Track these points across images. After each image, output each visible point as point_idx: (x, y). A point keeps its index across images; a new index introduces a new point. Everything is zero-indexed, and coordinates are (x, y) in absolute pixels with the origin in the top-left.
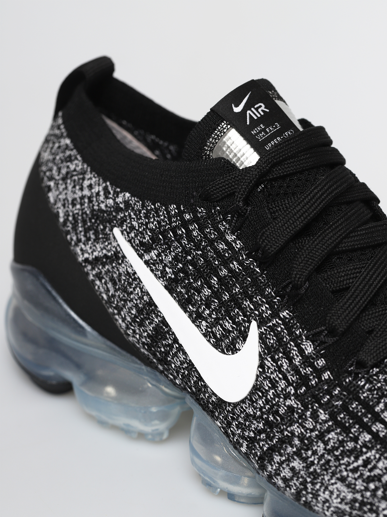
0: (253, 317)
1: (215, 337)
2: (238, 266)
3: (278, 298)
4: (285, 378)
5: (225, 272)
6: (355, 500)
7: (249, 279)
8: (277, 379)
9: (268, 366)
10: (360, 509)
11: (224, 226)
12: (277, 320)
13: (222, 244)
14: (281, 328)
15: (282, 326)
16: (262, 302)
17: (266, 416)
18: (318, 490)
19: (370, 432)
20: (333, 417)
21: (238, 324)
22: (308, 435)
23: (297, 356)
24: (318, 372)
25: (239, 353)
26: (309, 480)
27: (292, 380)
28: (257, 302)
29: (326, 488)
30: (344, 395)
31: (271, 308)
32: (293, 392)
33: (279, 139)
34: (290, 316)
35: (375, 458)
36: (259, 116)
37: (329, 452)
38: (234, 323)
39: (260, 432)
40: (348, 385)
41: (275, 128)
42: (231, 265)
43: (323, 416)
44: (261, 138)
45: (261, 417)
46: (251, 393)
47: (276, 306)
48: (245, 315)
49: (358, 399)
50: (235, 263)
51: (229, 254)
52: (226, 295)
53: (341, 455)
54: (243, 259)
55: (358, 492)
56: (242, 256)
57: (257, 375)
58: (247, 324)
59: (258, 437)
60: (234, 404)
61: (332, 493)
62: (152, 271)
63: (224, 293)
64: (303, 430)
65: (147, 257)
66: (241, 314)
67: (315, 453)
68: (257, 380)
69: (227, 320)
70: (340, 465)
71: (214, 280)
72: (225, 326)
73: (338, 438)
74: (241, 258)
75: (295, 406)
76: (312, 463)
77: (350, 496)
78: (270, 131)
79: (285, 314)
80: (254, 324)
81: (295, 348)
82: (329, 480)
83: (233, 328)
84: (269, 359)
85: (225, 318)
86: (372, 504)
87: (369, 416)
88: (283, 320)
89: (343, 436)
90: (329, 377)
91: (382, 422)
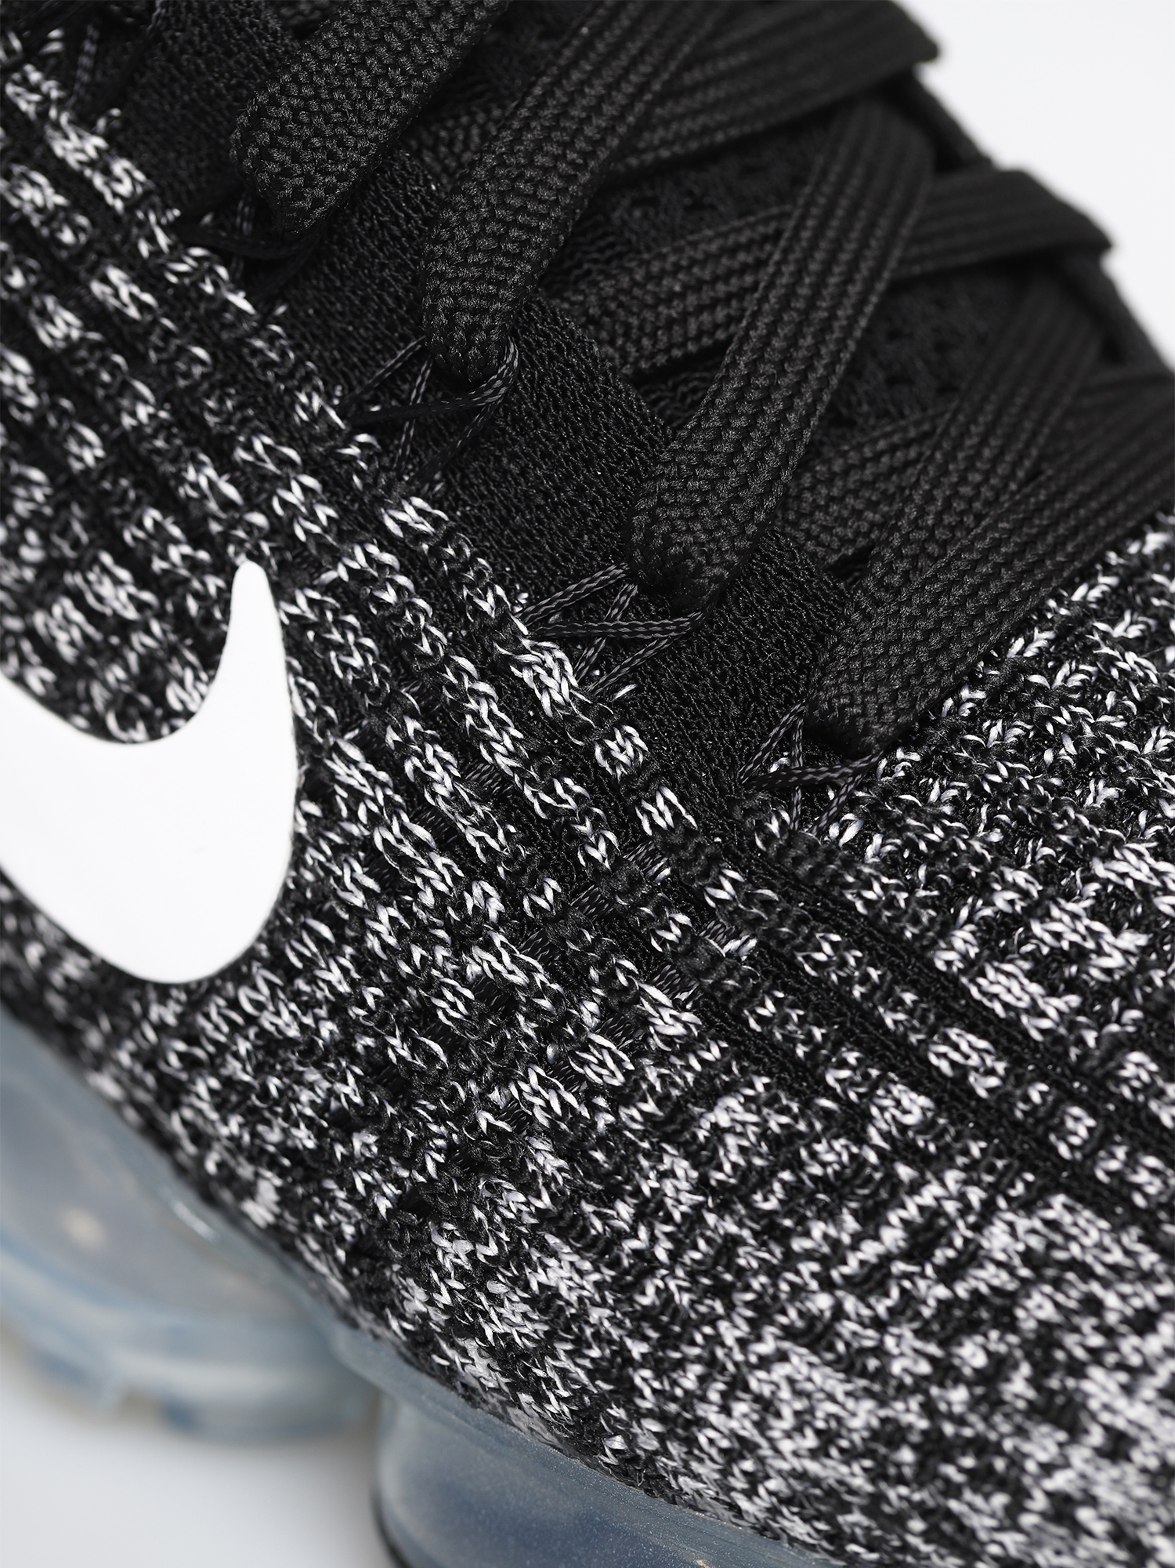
0: (240, 543)
2: (135, 290)
3: (363, 438)
4: (449, 840)
5: (68, 324)
6: (891, 1434)
7: (200, 352)
8: (408, 850)
9: (348, 788)
10: (924, 1474)
11: (34, 89)
12: (373, 549)
13: (34, 184)
14: (400, 590)
15: (402, 580)
16: (283, 462)
17: (369, 1041)
18: (690, 1399)
19: (922, 1078)
21: (168, 586)
22: (604, 1120)
23: (501, 726)
25: (186, 729)
26: (637, 1349)
27: (487, 850)
28: (255, 467)
29: (737, 1385)
30: (767, 904)
31: (335, 488)
32: (495, 907)
34: (436, 522)
35: (966, 1209)
37: (725, 1199)
38: (144, 578)
39: (345, 1123)
40: (782, 852)
42: (97, 288)
43: (669, 1023)
45: (343, 1047)
46: (277, 931)
47: (356, 480)
48: (197, 537)
49: (839, 916)
50: (115, 275)
51: (77, 229)
52: (83, 442)
53: (788, 1206)
54: (156, 252)
55: (902, 1391)
56: (152, 239)
57: (298, 838)
58: (213, 583)
59: (339, 1150)
61: (767, 1406)
63: (73, 432)
64: (570, 1099)
66: (176, 532)
67: (650, 1210)
68: (297, 862)
69: (105, 570)
70: (791, 1260)
71: (15, 371)
72: (100, 599)
73: (763, 1124)
74: (144, 248)
75: (520, 978)
76: (646, 1263)
77: (863, 1416)
79: (409, 515)
80: (251, 580)
81: (484, 687)
82: (743, 1343)
83: (141, 606)
84: (354, 753)
85: (96, 560)
86: (981, 1447)
87: (909, 997)
88: (405, 546)
89: (785, 1111)
90: (676, 816)
91: (978, 1019)
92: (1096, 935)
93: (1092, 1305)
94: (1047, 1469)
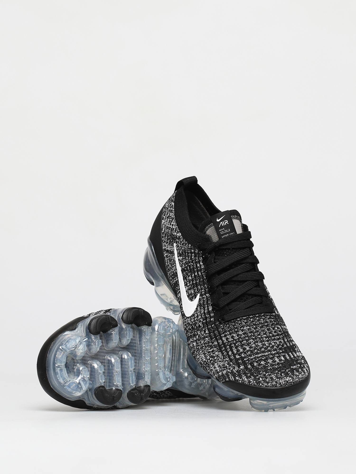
0: (199, 292)
1: (188, 294)
2: (200, 274)
3: (208, 289)
4: (201, 316)
6: (205, 361)
7: (202, 279)
8: (199, 315)
9: (198, 310)
11: (201, 259)
12: (205, 296)
14: (205, 299)
15: (206, 299)
17: (193, 325)
18: (197, 354)
19: (217, 342)
20: (210, 333)
22: (201, 336)
23: (206, 310)
24: (211, 317)
25: (193, 301)
26: (196, 350)
27: (203, 317)
28: (202, 288)
29: (199, 355)
30: (215, 327)
32: (202, 321)
33: (228, 235)
34: (209, 296)
35: (216, 351)
36: (224, 225)
37: (204, 344)
38: (194, 292)
39: (190, 329)
40: (217, 325)
41: (228, 231)
42: (199, 272)
43: (207, 332)
44: (222, 233)
45: (191, 325)
46: (191, 316)
47: (206, 291)
49: (218, 330)
51: (199, 268)
52: (195, 281)
53: (207, 346)
55: (207, 359)
56: (202, 271)
58: (197, 294)
59: (189, 331)
60: (187, 317)
61: (200, 357)
62: (179, 263)
64: (200, 334)
65: (179, 258)
66: (196, 289)
67: (200, 343)
68: (194, 313)
70: (206, 349)
72: (192, 291)
73: (208, 340)
75: (201, 325)
76: (199, 345)
77: (204, 360)
78: (226, 231)
79: (207, 295)
80: (199, 294)
81: (207, 307)
82: (201, 352)
83: (193, 293)
84: (199, 308)
85: (192, 289)
86: (209, 364)
87: (219, 337)
88: (207, 297)
89: (209, 340)
90: (213, 320)
91: (222, 340)
92: (230, 338)
93: (218, 359)
94: (211, 367)
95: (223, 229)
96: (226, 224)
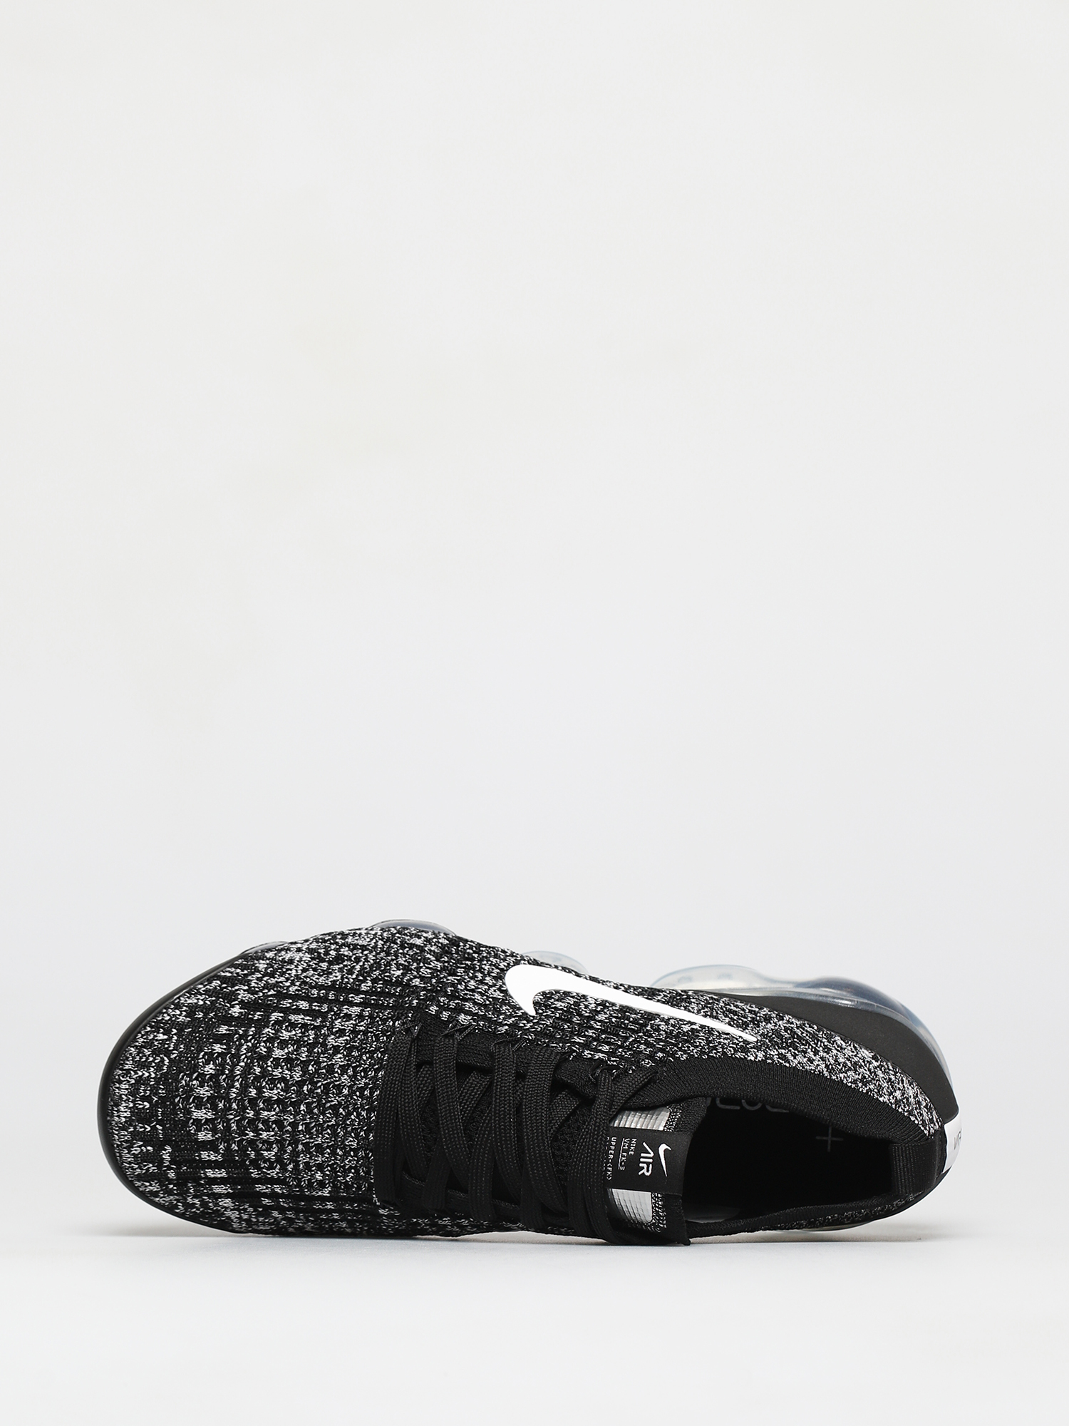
1: (570, 996)
8: (481, 987)
14: (501, 1019)
15: (501, 1021)
19: (363, 993)
20: (406, 987)
22: (421, 965)
23: (470, 1008)
24: (442, 1009)
32: (458, 986)
33: (611, 1156)
35: (347, 978)
36: (642, 1160)
38: (555, 1008)
41: (621, 1163)
44: (624, 1142)
65: (696, 1026)
78: (623, 1156)
79: (504, 1029)
81: (477, 1012)
82: (377, 941)
83: (554, 1005)
84: (498, 997)
87: (373, 1002)
88: (502, 1025)
89: (387, 976)
90: (430, 1010)
91: (357, 1005)
92: (342, 1026)
93: (315, 970)
95: (632, 1151)
96: (641, 1165)
